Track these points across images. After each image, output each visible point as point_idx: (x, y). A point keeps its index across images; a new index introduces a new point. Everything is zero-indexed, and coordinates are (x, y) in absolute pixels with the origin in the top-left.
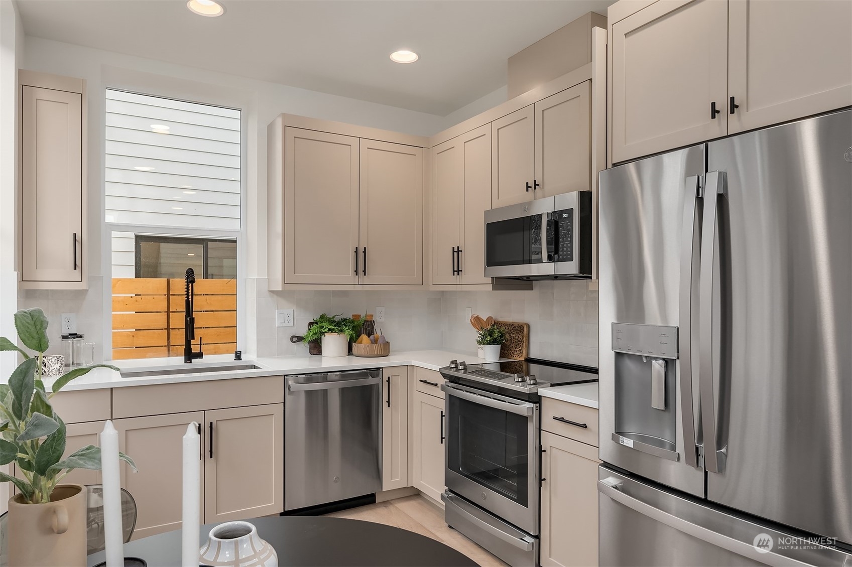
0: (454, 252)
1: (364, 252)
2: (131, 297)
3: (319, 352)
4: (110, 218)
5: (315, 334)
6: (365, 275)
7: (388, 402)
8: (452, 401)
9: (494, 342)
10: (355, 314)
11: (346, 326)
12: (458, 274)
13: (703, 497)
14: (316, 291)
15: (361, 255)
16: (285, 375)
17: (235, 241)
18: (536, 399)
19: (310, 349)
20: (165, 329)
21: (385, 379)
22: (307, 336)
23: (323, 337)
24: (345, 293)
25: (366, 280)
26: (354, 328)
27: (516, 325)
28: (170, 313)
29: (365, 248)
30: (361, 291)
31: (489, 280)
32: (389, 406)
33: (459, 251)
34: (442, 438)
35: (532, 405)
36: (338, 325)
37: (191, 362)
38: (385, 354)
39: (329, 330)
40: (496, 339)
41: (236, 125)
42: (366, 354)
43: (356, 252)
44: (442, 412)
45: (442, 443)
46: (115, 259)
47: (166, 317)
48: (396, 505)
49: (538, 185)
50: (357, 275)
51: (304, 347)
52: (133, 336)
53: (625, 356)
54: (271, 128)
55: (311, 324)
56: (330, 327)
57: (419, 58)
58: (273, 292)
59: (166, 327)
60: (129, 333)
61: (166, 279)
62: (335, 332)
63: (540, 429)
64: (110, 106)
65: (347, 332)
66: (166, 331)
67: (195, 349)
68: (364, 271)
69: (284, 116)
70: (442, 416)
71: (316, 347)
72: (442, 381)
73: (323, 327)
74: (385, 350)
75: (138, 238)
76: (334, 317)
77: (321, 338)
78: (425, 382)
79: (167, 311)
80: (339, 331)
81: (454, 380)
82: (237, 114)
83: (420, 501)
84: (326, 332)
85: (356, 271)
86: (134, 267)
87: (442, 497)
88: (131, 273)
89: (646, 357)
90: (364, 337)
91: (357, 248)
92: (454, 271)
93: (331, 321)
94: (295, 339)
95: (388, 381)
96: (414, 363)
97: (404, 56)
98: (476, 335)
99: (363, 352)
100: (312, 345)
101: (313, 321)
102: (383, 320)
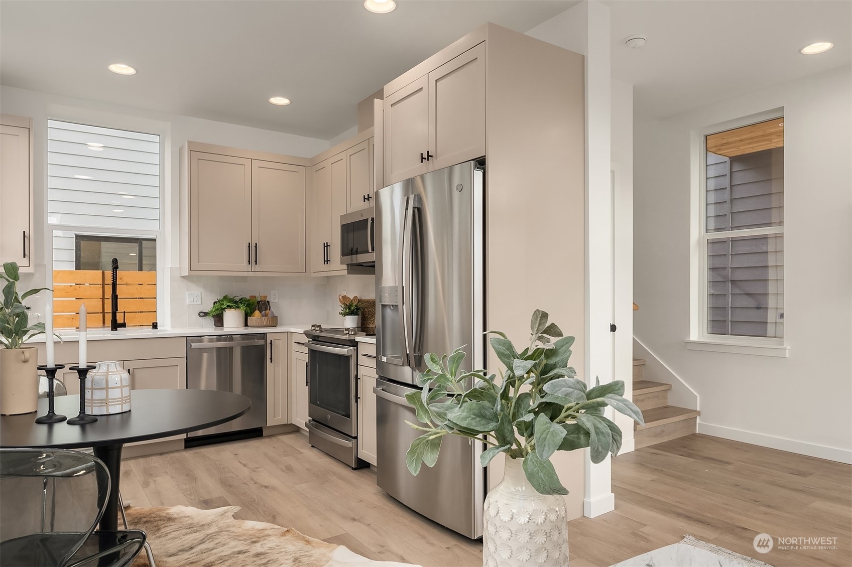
0: (324, 246)
1: (256, 247)
2: (71, 286)
3: (222, 325)
4: (52, 220)
5: (217, 309)
6: (256, 264)
7: (271, 359)
8: (313, 353)
9: (352, 313)
10: (252, 295)
11: (242, 303)
12: (327, 263)
13: (411, 383)
14: (220, 277)
15: (254, 248)
16: (187, 337)
17: (155, 240)
18: (355, 344)
19: (215, 322)
20: (101, 313)
21: (269, 342)
22: (211, 311)
23: (224, 312)
24: (244, 279)
25: (257, 268)
26: (248, 305)
27: (371, 301)
28: (105, 300)
29: (256, 244)
30: (253, 276)
31: (345, 267)
32: (271, 362)
33: (327, 246)
34: (307, 382)
35: (352, 348)
36: (234, 303)
37: (116, 330)
38: (274, 325)
39: (228, 306)
40: (353, 311)
41: (156, 148)
42: (257, 325)
43: (249, 246)
44: (307, 363)
45: (307, 386)
46: (56, 255)
47: (101, 302)
48: (278, 437)
49: (371, 198)
50: (249, 264)
51: (210, 321)
52: (73, 319)
53: (388, 306)
54: (181, 150)
55: (215, 303)
56: (228, 304)
57: (291, 102)
58: (183, 277)
59: (101, 311)
60: (69, 316)
61: (101, 271)
62: (233, 308)
63: (357, 365)
64: (51, 134)
65: (242, 308)
66: (102, 314)
67: (120, 320)
68: (256, 261)
69: (189, 142)
70: (307, 366)
71: (219, 320)
72: (306, 340)
73: (223, 304)
74: (274, 322)
75: (78, 237)
76: (234, 297)
77: (223, 312)
78: (299, 343)
79: (102, 297)
80: (236, 307)
81: (315, 339)
82: (157, 139)
83: (298, 434)
84: (225, 308)
85: (249, 261)
86: (74, 262)
87: (306, 425)
88: (72, 267)
89: (392, 305)
90: (257, 312)
91: (249, 243)
92: (325, 261)
93: (231, 300)
94: (201, 314)
95: (271, 343)
96: (292, 330)
97: (280, 101)
98: (340, 308)
99: (254, 324)
100: (216, 319)
101: (217, 301)
102: (276, 301)
